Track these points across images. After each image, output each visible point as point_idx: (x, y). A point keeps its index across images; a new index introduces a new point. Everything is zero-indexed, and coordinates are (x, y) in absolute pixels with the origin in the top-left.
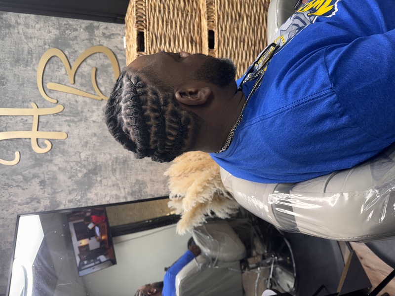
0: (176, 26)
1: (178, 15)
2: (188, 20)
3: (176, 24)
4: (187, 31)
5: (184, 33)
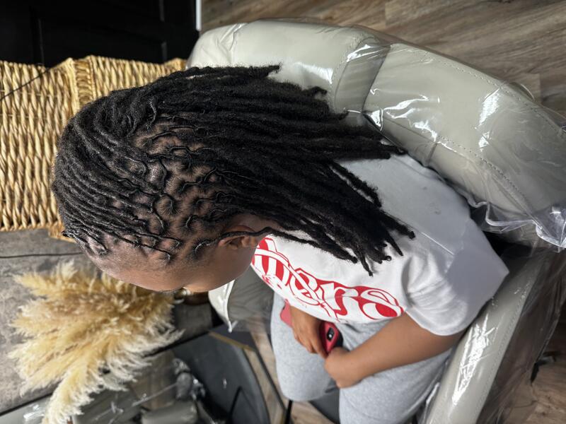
0: (27, 120)
1: (29, 100)
2: (48, 108)
3: (27, 115)
4: (48, 126)
5: (43, 129)
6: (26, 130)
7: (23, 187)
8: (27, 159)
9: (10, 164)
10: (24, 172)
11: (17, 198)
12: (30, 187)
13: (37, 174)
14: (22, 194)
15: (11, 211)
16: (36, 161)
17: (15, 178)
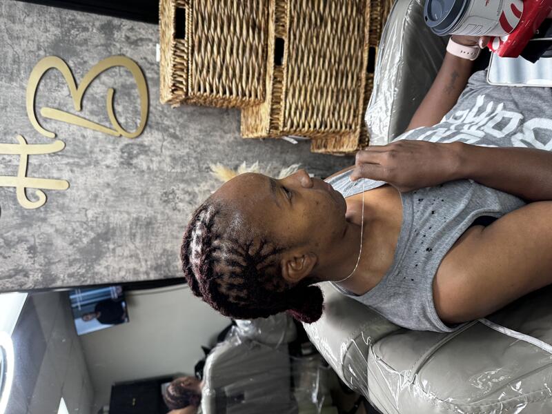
4: (248, 10)
5: (244, 13)
6: (231, 12)
7: (224, 61)
8: (229, 37)
9: (216, 39)
10: (225, 48)
11: (218, 70)
12: (228, 62)
13: (235, 51)
14: (222, 66)
15: (213, 79)
16: (236, 39)
17: (219, 53)
